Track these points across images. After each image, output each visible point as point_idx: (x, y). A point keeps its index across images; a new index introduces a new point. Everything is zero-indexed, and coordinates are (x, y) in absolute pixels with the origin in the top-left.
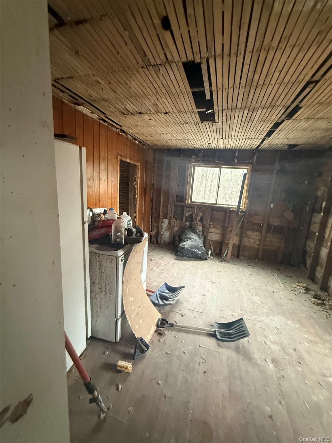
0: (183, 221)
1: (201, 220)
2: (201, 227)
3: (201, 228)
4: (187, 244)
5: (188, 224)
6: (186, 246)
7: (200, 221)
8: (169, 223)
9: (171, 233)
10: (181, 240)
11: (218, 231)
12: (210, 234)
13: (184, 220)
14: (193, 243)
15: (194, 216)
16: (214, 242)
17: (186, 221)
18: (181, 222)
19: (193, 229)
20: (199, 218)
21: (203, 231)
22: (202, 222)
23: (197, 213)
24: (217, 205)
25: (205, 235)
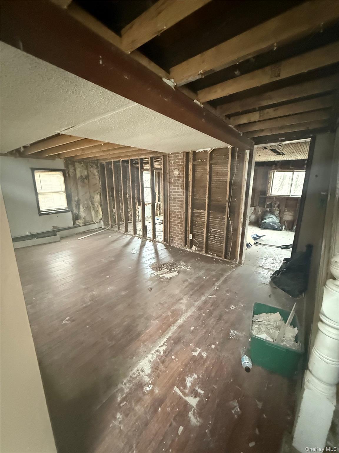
0: (264, 207)
1: (278, 207)
2: (278, 211)
3: (278, 212)
4: (267, 221)
5: (268, 209)
6: (267, 222)
7: (277, 207)
8: (255, 209)
9: (256, 216)
10: (263, 219)
11: (291, 214)
12: (285, 216)
13: (266, 207)
14: (271, 220)
15: (273, 204)
16: (287, 221)
17: (267, 207)
18: (263, 208)
19: (272, 213)
20: (276, 205)
21: (279, 214)
22: (279, 208)
23: (275, 202)
24: (290, 196)
25: (281, 217)
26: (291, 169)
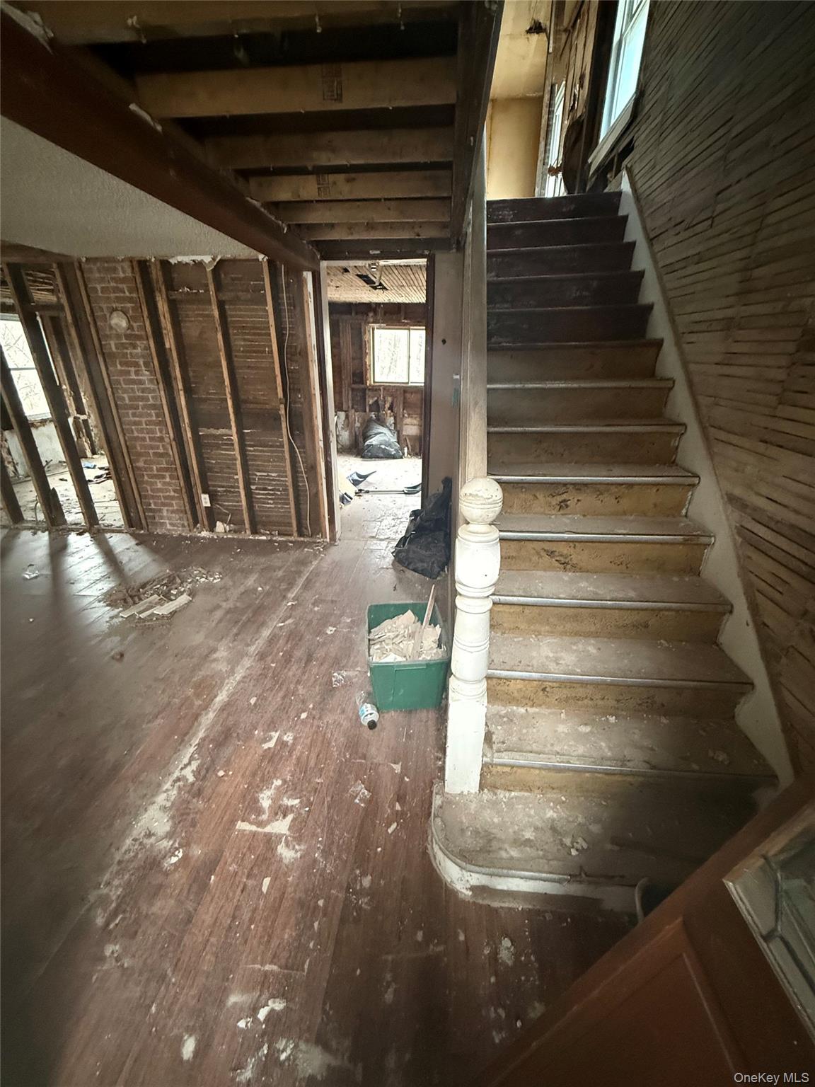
0: (365, 411)
1: (391, 408)
2: (392, 418)
3: (391, 420)
4: (374, 441)
5: (373, 415)
6: (374, 443)
7: (389, 409)
8: (347, 417)
9: (351, 433)
10: (366, 438)
11: (415, 422)
12: (405, 427)
13: (367, 410)
14: (382, 439)
15: (380, 402)
16: (411, 438)
17: (371, 411)
18: (363, 413)
19: (381, 422)
20: (387, 405)
21: (395, 423)
22: (392, 411)
23: (384, 397)
24: (410, 384)
25: (398, 429)
26: (405, 324)
